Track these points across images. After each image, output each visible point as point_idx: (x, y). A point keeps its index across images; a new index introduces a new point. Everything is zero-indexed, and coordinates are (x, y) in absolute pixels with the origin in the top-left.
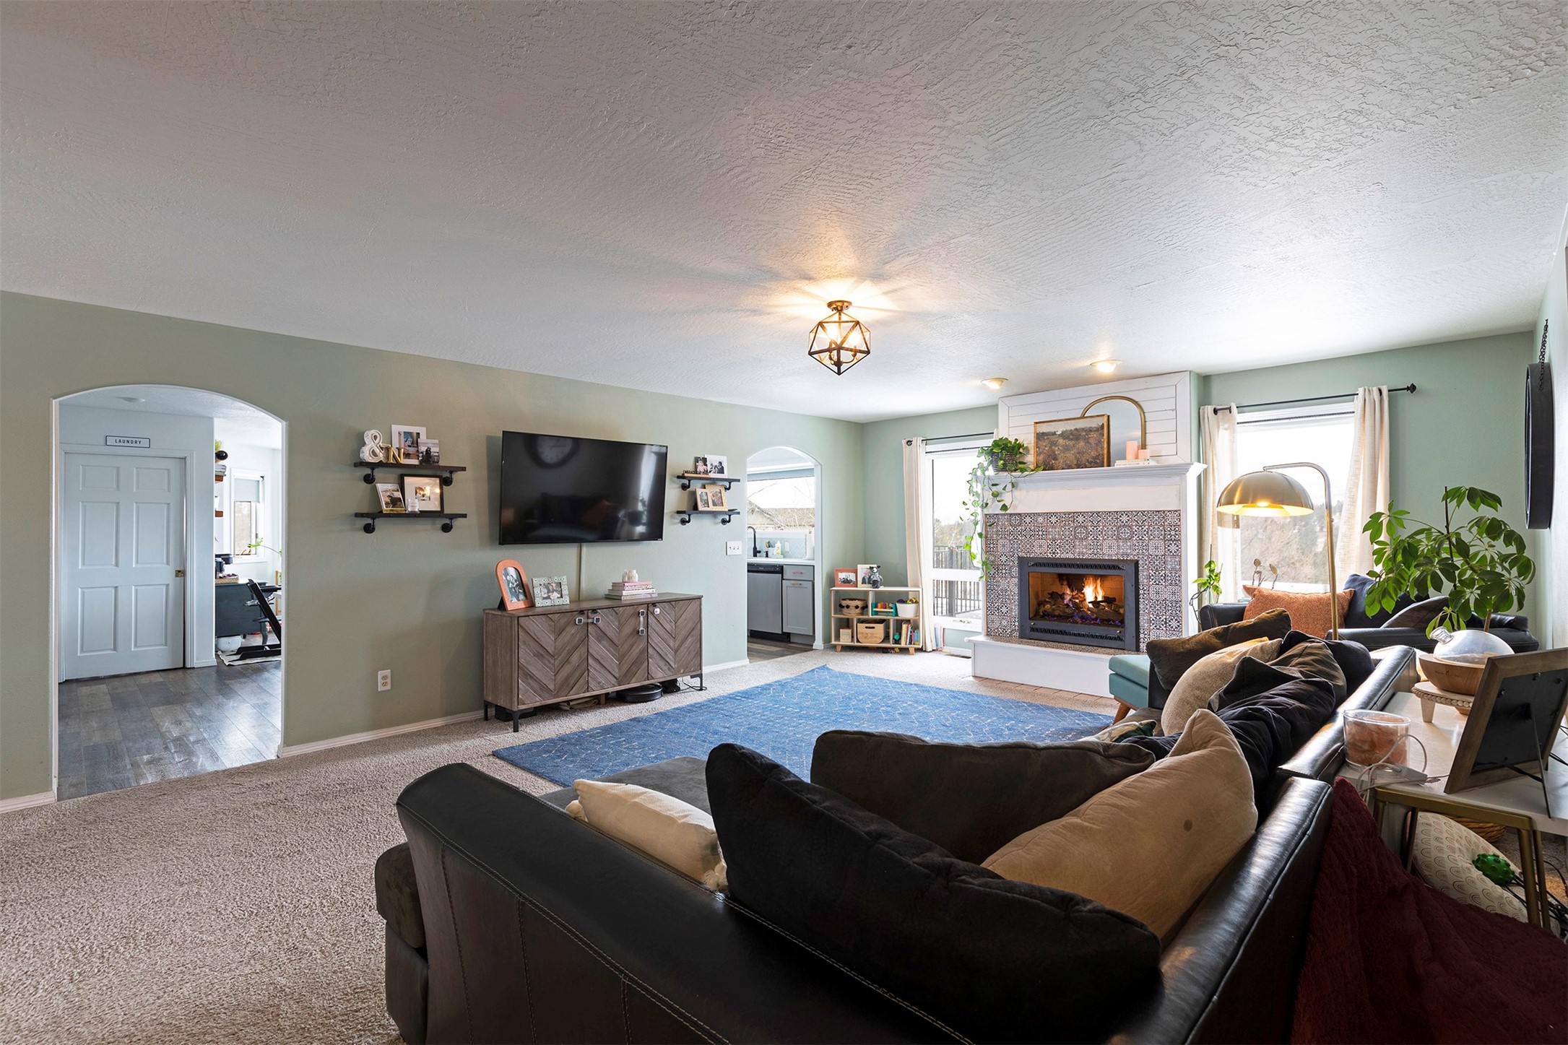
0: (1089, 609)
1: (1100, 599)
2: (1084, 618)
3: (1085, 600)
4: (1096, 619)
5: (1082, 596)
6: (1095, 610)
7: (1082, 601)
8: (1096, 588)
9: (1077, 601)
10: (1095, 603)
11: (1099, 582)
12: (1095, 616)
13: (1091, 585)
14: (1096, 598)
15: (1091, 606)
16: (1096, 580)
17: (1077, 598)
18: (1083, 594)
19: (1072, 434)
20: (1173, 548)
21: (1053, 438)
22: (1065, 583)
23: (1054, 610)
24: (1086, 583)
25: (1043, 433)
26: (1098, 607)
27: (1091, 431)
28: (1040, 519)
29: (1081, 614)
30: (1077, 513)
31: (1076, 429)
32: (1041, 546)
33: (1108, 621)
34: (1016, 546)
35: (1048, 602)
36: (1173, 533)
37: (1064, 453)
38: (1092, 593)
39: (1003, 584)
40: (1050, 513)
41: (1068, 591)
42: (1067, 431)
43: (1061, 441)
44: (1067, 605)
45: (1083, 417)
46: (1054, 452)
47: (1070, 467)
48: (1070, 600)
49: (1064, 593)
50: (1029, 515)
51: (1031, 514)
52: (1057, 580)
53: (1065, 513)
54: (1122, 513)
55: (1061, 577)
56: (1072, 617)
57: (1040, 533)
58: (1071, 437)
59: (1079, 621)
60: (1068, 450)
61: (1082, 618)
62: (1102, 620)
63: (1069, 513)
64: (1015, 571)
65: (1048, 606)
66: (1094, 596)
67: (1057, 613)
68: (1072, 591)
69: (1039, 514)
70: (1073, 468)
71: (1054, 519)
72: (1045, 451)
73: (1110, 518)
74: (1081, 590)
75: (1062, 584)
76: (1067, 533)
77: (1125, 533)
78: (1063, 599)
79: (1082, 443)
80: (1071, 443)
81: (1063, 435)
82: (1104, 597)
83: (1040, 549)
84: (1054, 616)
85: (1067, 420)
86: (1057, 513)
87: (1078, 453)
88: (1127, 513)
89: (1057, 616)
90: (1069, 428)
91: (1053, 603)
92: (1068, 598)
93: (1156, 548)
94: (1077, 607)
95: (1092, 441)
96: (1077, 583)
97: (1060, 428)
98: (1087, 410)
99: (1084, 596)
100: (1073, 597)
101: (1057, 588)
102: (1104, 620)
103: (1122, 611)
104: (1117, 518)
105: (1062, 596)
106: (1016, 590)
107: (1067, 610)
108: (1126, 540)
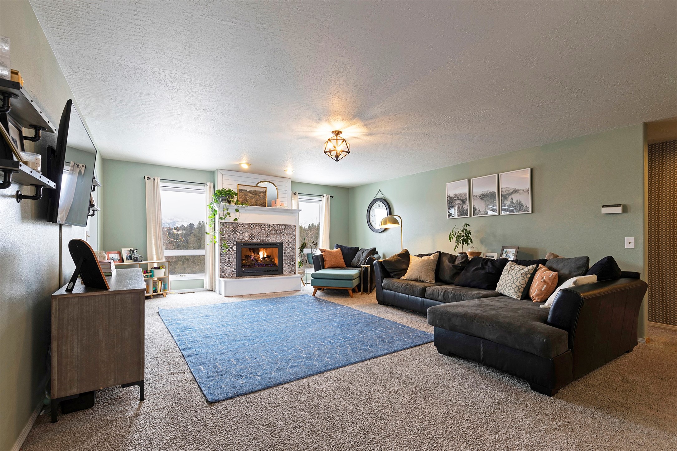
0: (261, 261)
1: (265, 256)
2: (259, 265)
3: (260, 257)
4: (264, 265)
5: (258, 256)
6: (263, 261)
7: (258, 258)
8: (264, 252)
9: (256, 258)
10: (264, 258)
11: (265, 250)
12: (263, 263)
13: (262, 251)
14: (264, 256)
15: (262, 259)
16: (264, 249)
17: (256, 257)
18: (259, 255)
19: (253, 192)
20: (293, 238)
21: (246, 192)
22: (252, 251)
23: (247, 263)
24: (260, 250)
25: (241, 190)
26: (264, 260)
27: (261, 193)
28: (247, 226)
29: (258, 263)
30: (262, 224)
31: (255, 191)
32: (246, 237)
33: (268, 265)
34: (235, 237)
35: (244, 259)
36: (293, 232)
37: (250, 199)
38: (262, 254)
39: (229, 254)
40: (251, 223)
41: (253, 254)
42: (251, 190)
43: (249, 194)
44: (253, 260)
45: (256, 186)
46: (246, 198)
47: (253, 205)
48: (254, 258)
49: (251, 255)
50: (242, 224)
51: (242, 223)
52: (249, 250)
53: (257, 224)
54: (278, 225)
55: (250, 249)
56: (254, 265)
57: (247, 231)
58: (253, 193)
59: (257, 266)
60: (252, 198)
61: (258, 265)
62: (266, 265)
63: (259, 224)
64: (235, 248)
65: (244, 261)
66: (263, 256)
67: (248, 264)
68: (255, 254)
69: (246, 224)
70: (254, 206)
71: (252, 226)
72: (242, 197)
73: (274, 227)
74: (258, 253)
75: (251, 252)
76: (258, 232)
77: (279, 232)
78: (251, 258)
79: (258, 197)
80: (254, 196)
81: (250, 192)
82: (267, 256)
83: (246, 238)
84: (247, 265)
85: (252, 186)
86: (254, 223)
87: (256, 200)
88: (279, 225)
89: (248, 265)
90: (252, 190)
91: (246, 260)
92: (253, 257)
93: (289, 238)
94: (257, 260)
95: (262, 197)
96: (256, 251)
97: (249, 189)
98: (258, 183)
99: (259, 256)
100: (255, 257)
101: (248, 253)
102: (267, 265)
103: (273, 260)
104: (276, 227)
105: (250, 257)
106: (235, 256)
107: (252, 262)
108: (279, 235)
